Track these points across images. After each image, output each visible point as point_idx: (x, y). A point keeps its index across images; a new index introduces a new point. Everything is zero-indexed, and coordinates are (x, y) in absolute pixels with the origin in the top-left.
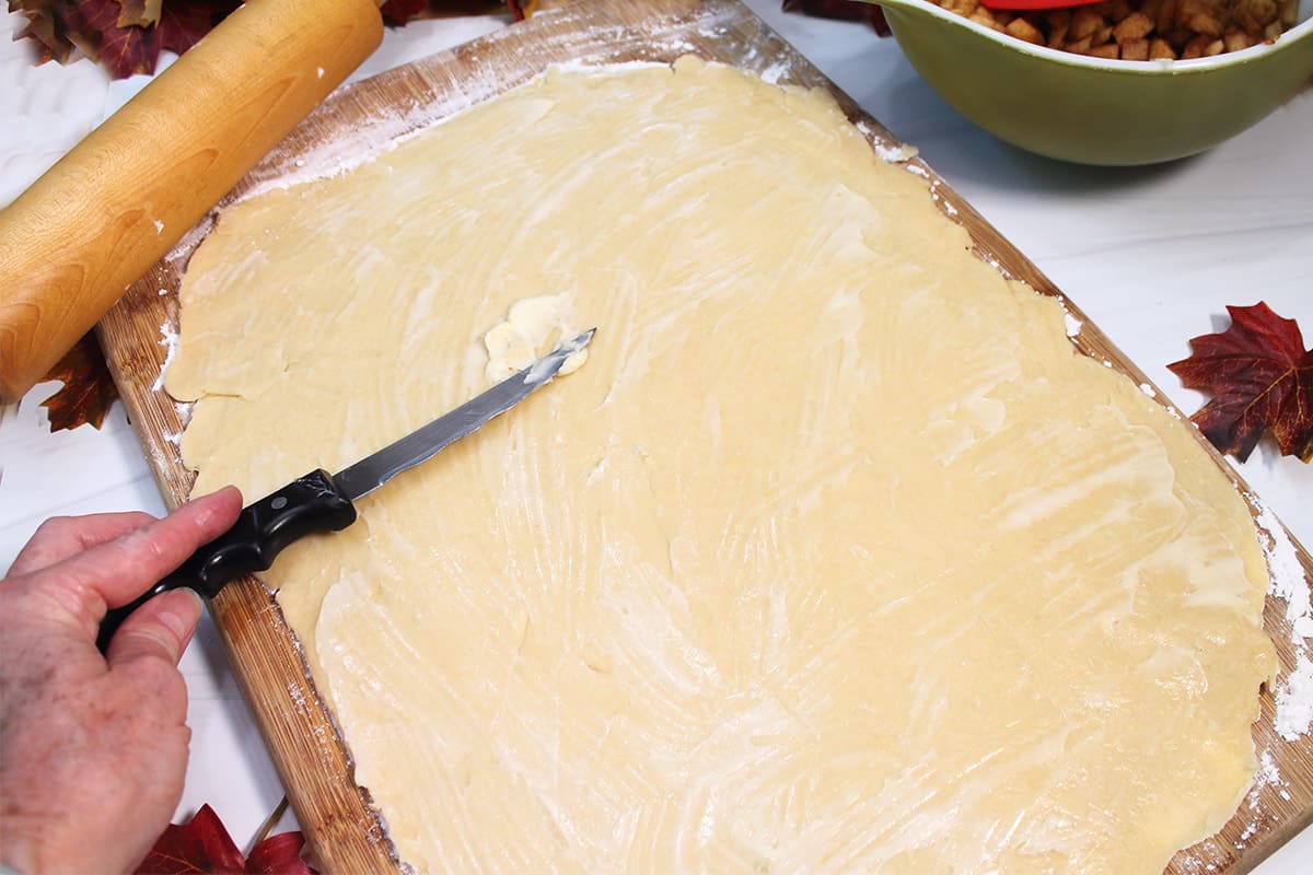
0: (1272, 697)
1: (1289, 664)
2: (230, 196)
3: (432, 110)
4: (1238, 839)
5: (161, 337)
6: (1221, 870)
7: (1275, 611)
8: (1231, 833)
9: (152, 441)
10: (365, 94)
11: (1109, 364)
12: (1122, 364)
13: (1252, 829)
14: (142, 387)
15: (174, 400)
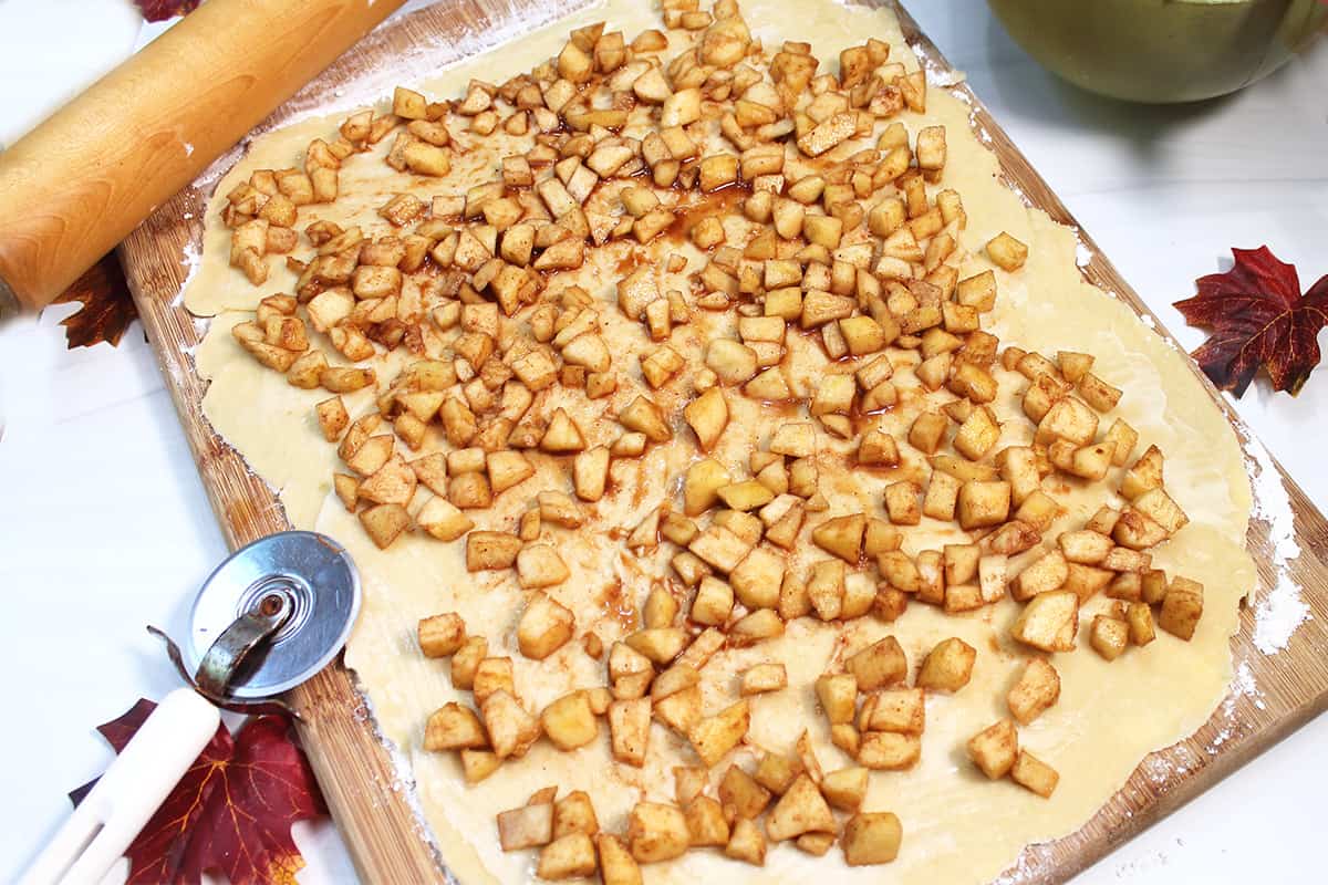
0: (1252, 612)
1: (1270, 582)
2: (263, 125)
4: (1211, 744)
5: (183, 257)
6: (1192, 773)
7: (1259, 532)
8: (1203, 737)
9: (168, 353)
10: (416, 25)
11: (1113, 295)
12: (1125, 294)
13: (1225, 735)
14: (161, 304)
15: (192, 315)
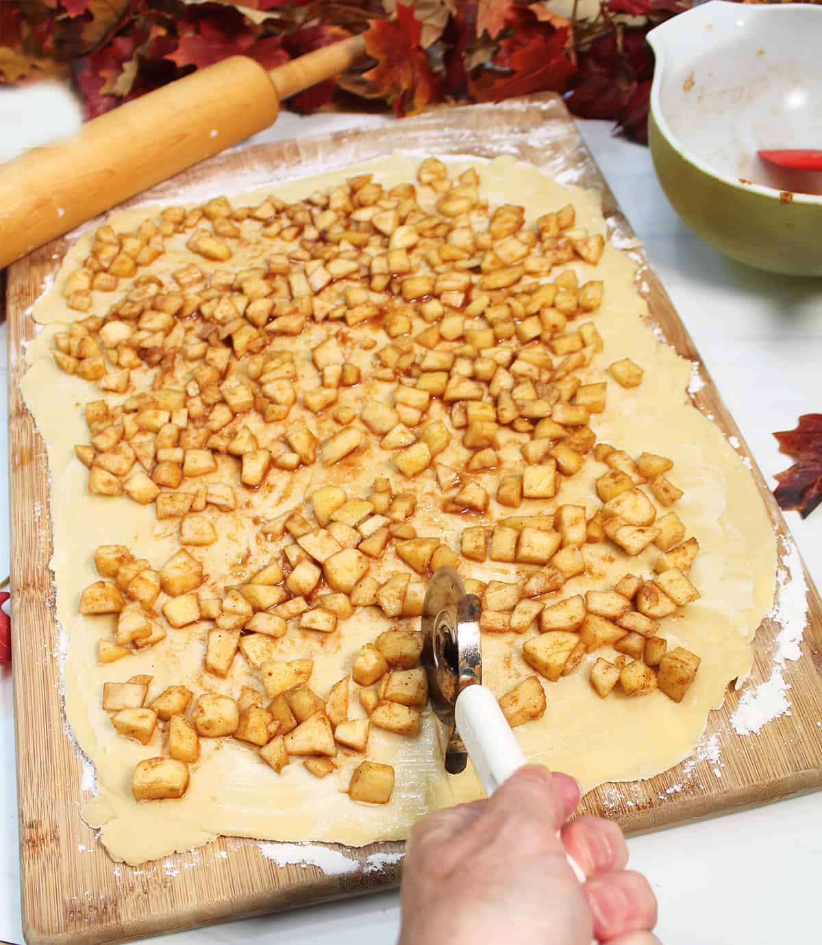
0: (739, 694)
1: (764, 675)
3: (293, 171)
4: (663, 791)
5: (43, 283)
6: (639, 809)
7: (769, 631)
8: (659, 783)
9: (13, 343)
10: (250, 155)
11: (711, 417)
12: (722, 419)
13: (678, 788)
15: (35, 322)
